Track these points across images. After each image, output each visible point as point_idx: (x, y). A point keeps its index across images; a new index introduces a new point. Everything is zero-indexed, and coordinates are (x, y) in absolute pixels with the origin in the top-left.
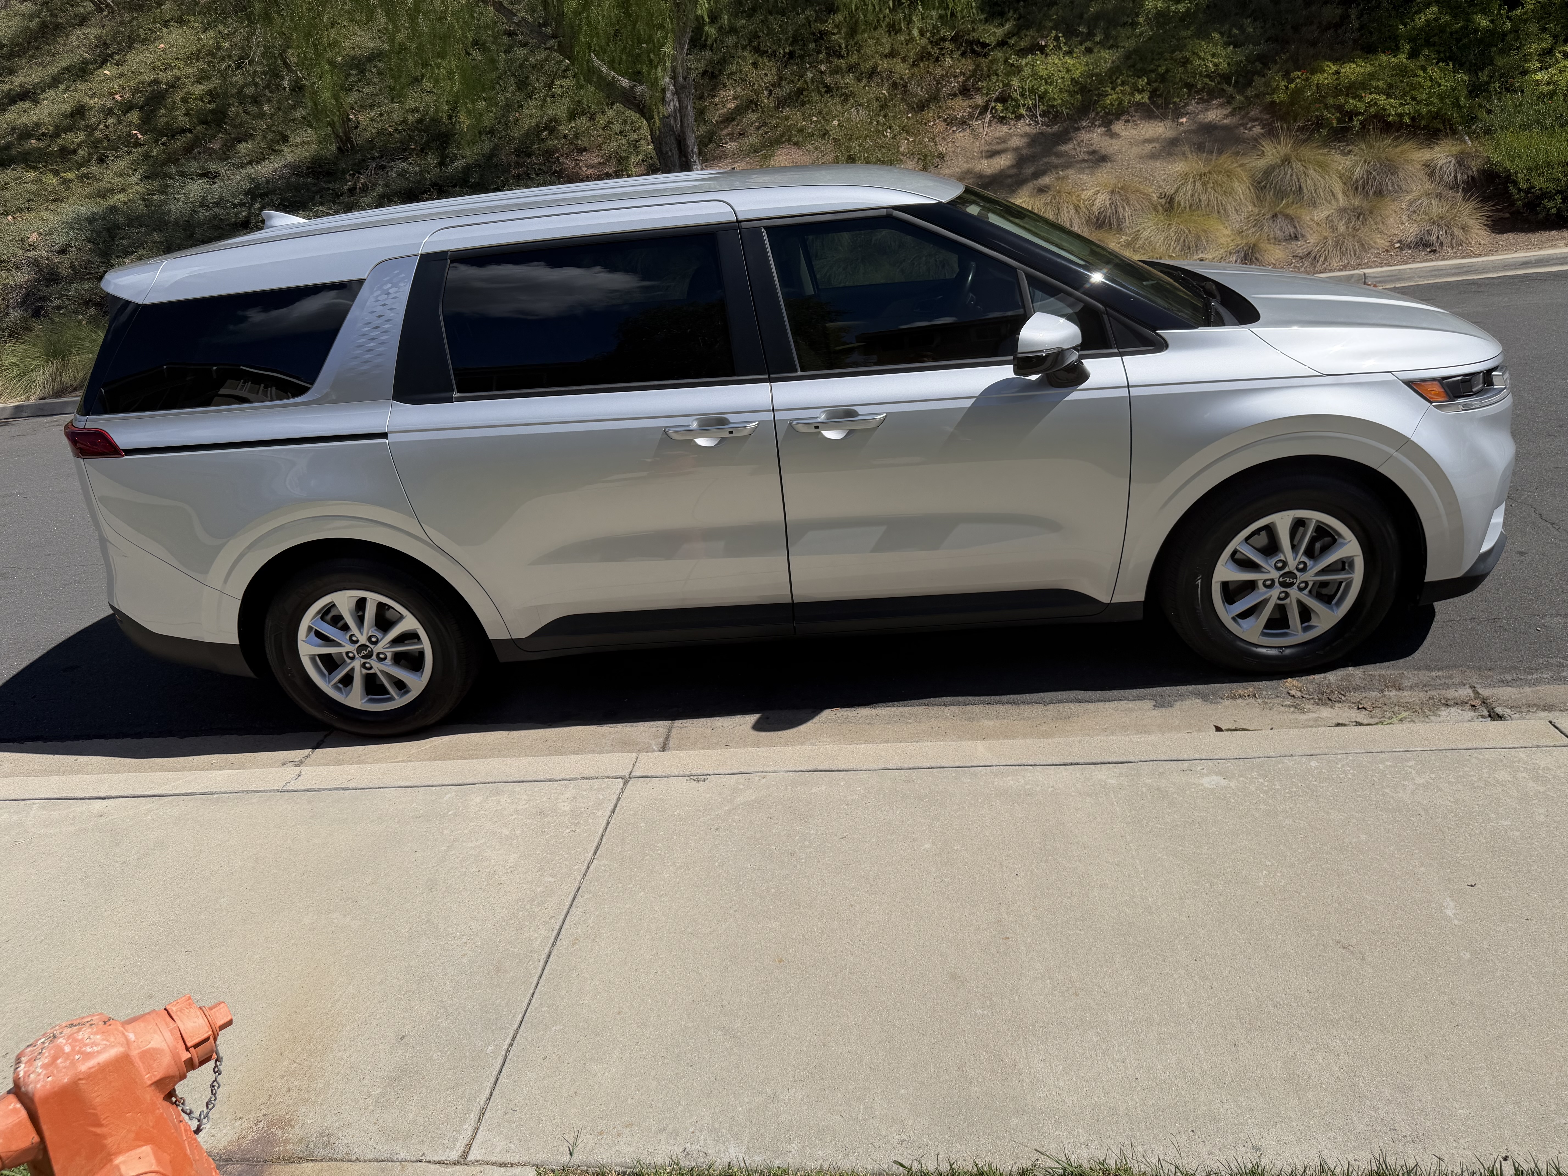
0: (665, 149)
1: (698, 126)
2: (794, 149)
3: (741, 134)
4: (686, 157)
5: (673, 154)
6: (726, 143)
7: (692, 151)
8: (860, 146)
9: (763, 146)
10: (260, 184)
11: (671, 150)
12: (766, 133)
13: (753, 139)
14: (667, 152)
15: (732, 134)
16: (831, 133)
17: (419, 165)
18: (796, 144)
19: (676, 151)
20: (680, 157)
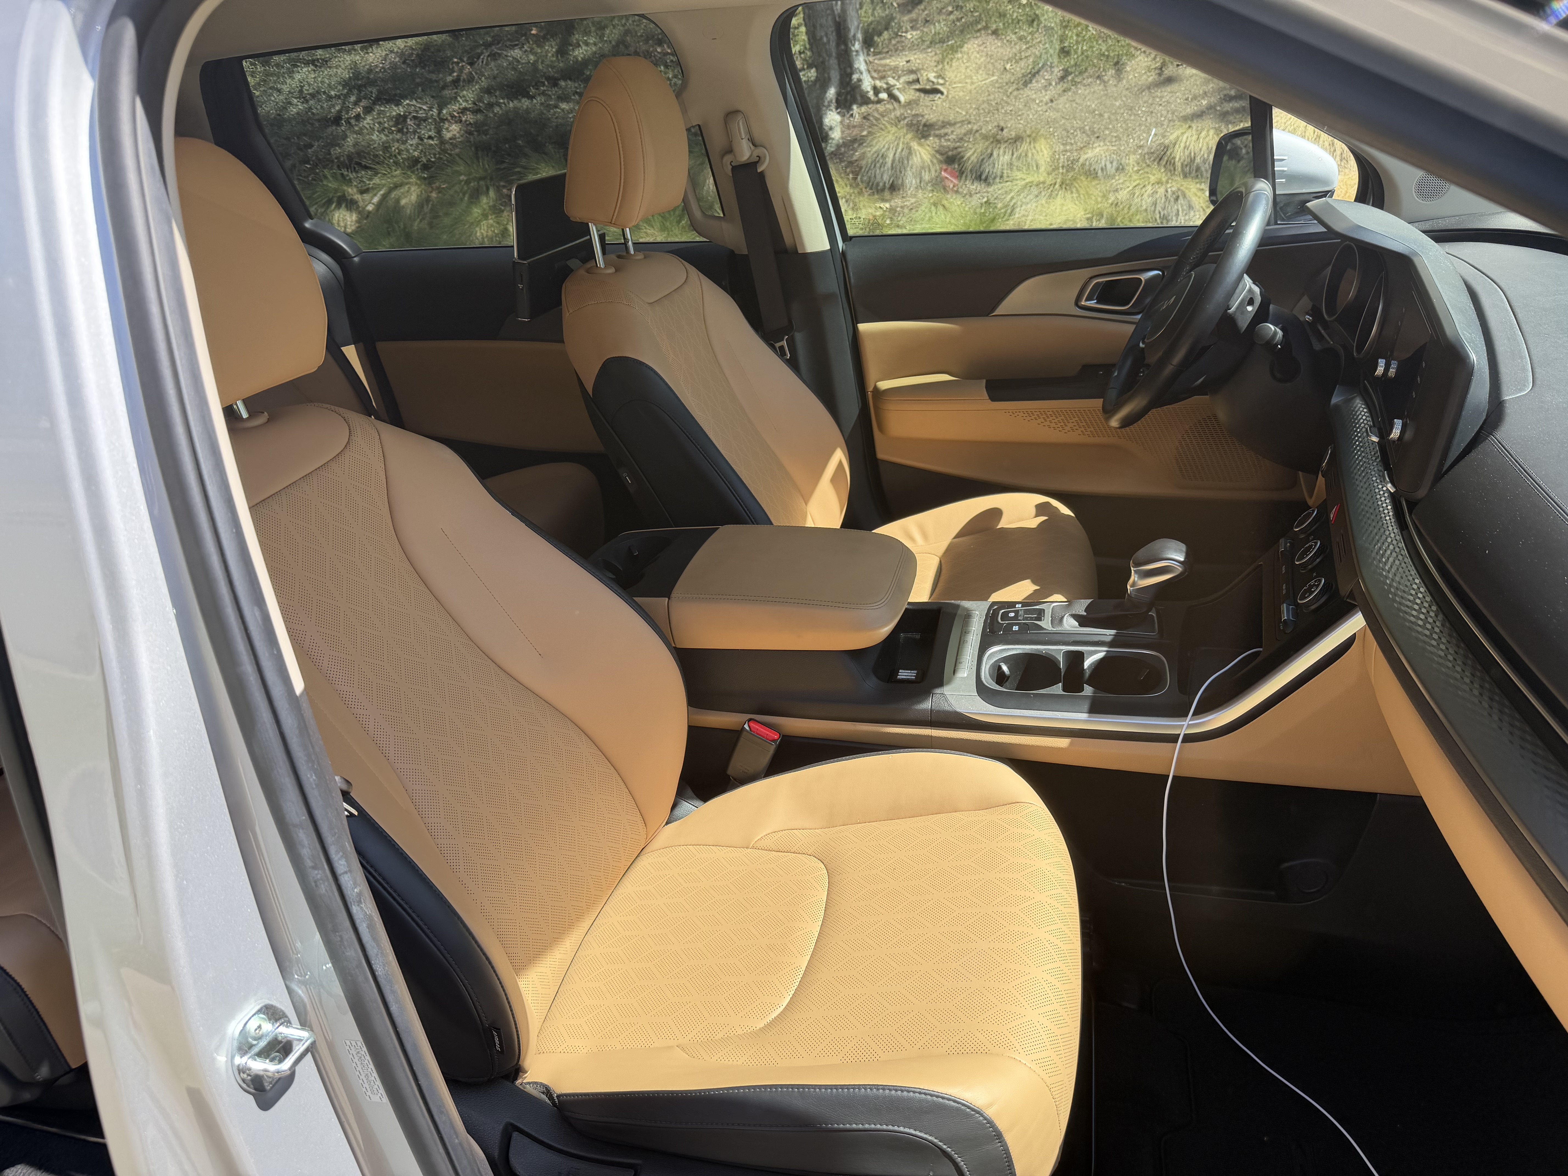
0: (820, 33)
1: (874, 9)
2: (991, 38)
3: (927, 21)
4: (846, 45)
5: (829, 41)
6: (906, 32)
7: (854, 36)
8: (1077, 35)
9: (951, 34)
10: (360, 73)
11: (826, 35)
12: (959, 20)
13: (940, 27)
14: (821, 38)
15: (916, 20)
16: (1042, 19)
17: (535, 54)
18: (995, 33)
19: (833, 37)
20: (838, 45)
